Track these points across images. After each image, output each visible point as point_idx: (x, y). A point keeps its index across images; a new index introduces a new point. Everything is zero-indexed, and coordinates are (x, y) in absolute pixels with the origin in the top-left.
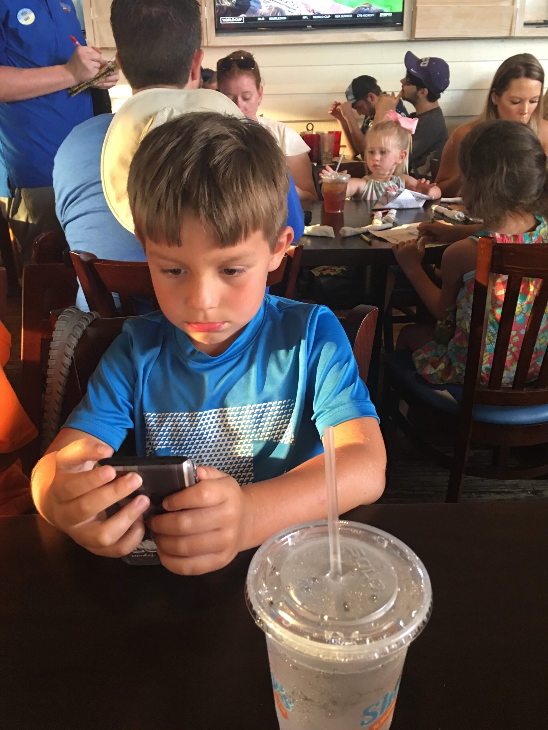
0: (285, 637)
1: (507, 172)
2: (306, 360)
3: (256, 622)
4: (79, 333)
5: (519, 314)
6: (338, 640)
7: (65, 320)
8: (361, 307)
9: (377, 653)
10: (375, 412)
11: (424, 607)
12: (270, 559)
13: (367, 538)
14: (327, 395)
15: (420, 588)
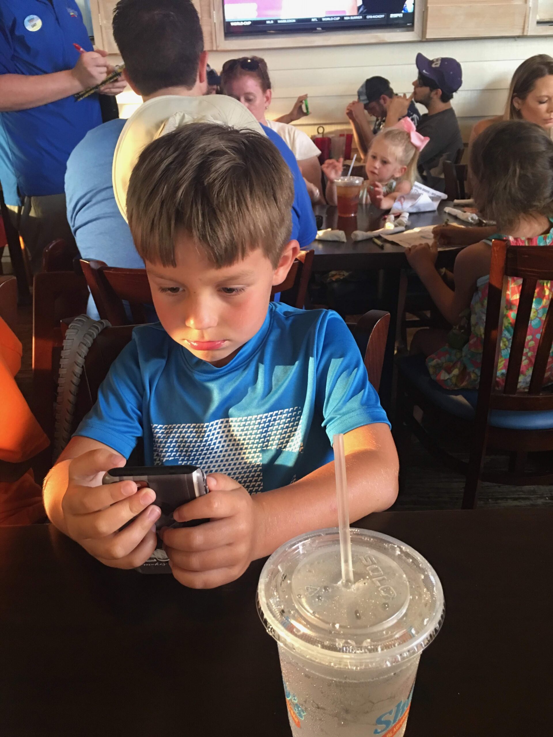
0: (296, 645)
1: (520, 173)
2: (315, 367)
3: (267, 631)
4: (89, 341)
5: (535, 319)
6: (349, 647)
7: (75, 329)
8: (372, 312)
9: (389, 661)
10: (387, 418)
11: (436, 614)
12: (282, 568)
13: (378, 546)
14: (338, 401)
15: (432, 596)
